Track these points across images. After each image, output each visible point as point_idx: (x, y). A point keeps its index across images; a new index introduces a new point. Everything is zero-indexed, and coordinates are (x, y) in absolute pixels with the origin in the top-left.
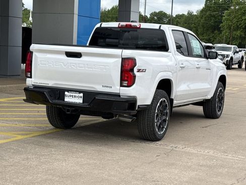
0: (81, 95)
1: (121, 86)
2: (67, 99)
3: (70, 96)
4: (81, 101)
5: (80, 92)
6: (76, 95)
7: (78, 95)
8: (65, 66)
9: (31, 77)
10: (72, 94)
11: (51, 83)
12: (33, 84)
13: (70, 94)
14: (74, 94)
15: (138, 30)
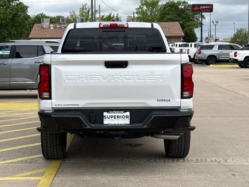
0: (128, 114)
1: (182, 97)
2: (106, 122)
3: (111, 117)
4: (127, 121)
5: (125, 110)
6: (120, 115)
7: (122, 115)
8: (105, 80)
9: (50, 98)
10: (113, 115)
11: (82, 103)
12: (54, 106)
13: (110, 114)
14: (117, 114)
15: (126, 30)
